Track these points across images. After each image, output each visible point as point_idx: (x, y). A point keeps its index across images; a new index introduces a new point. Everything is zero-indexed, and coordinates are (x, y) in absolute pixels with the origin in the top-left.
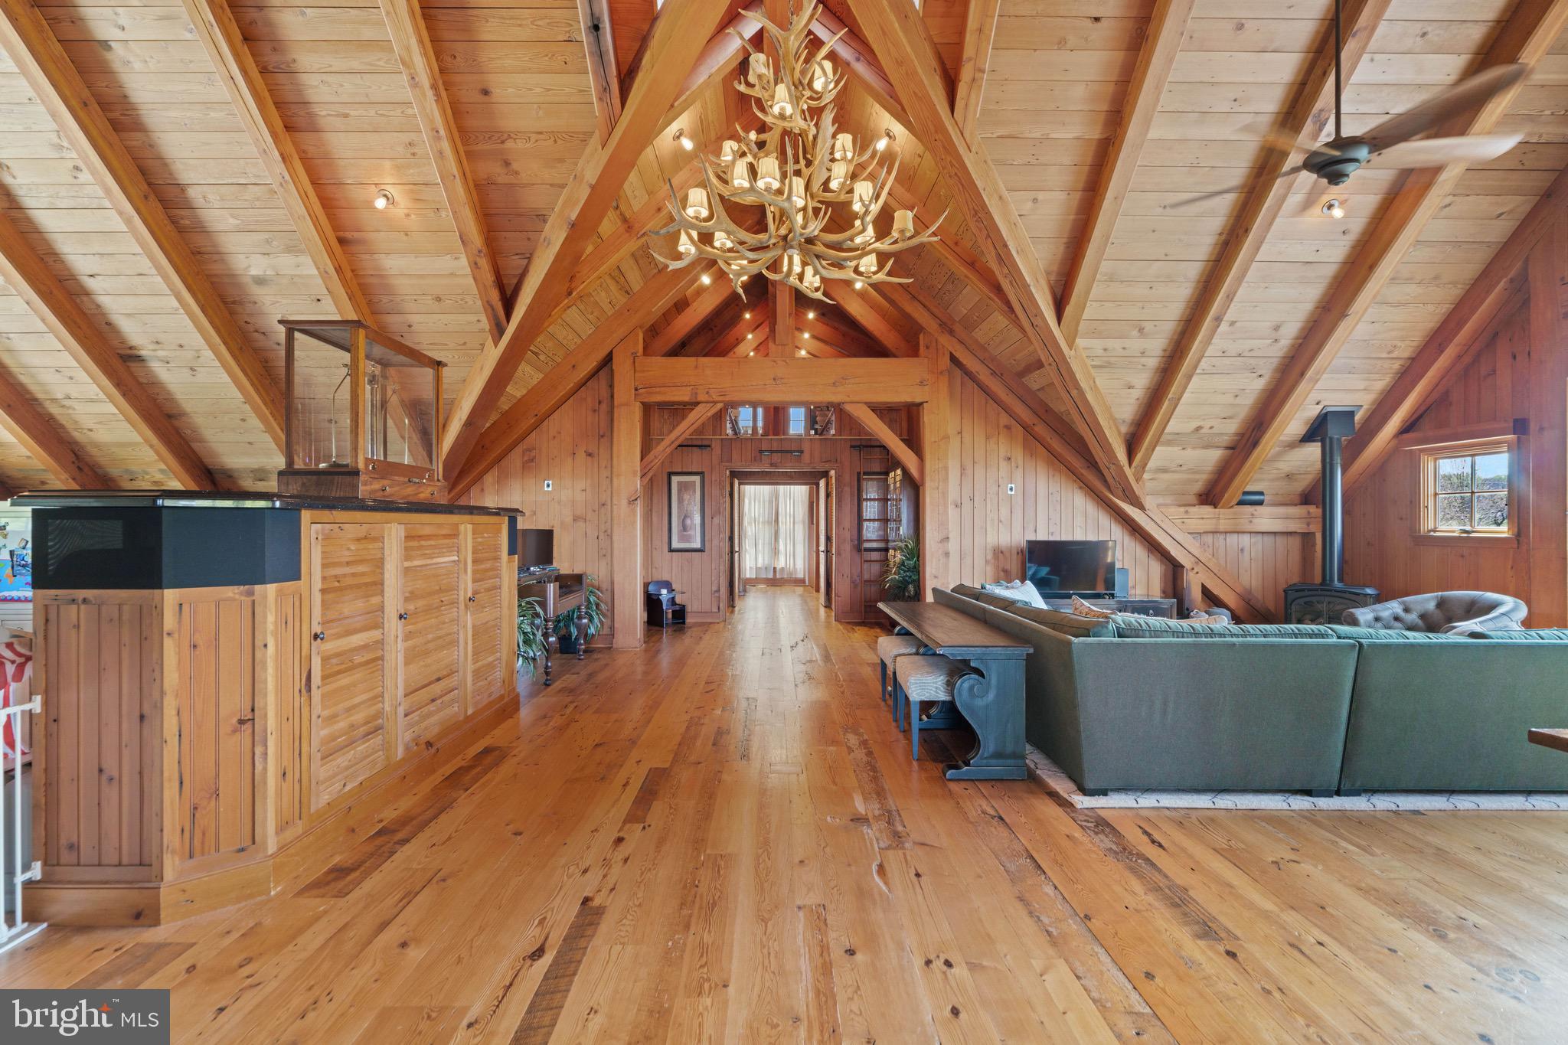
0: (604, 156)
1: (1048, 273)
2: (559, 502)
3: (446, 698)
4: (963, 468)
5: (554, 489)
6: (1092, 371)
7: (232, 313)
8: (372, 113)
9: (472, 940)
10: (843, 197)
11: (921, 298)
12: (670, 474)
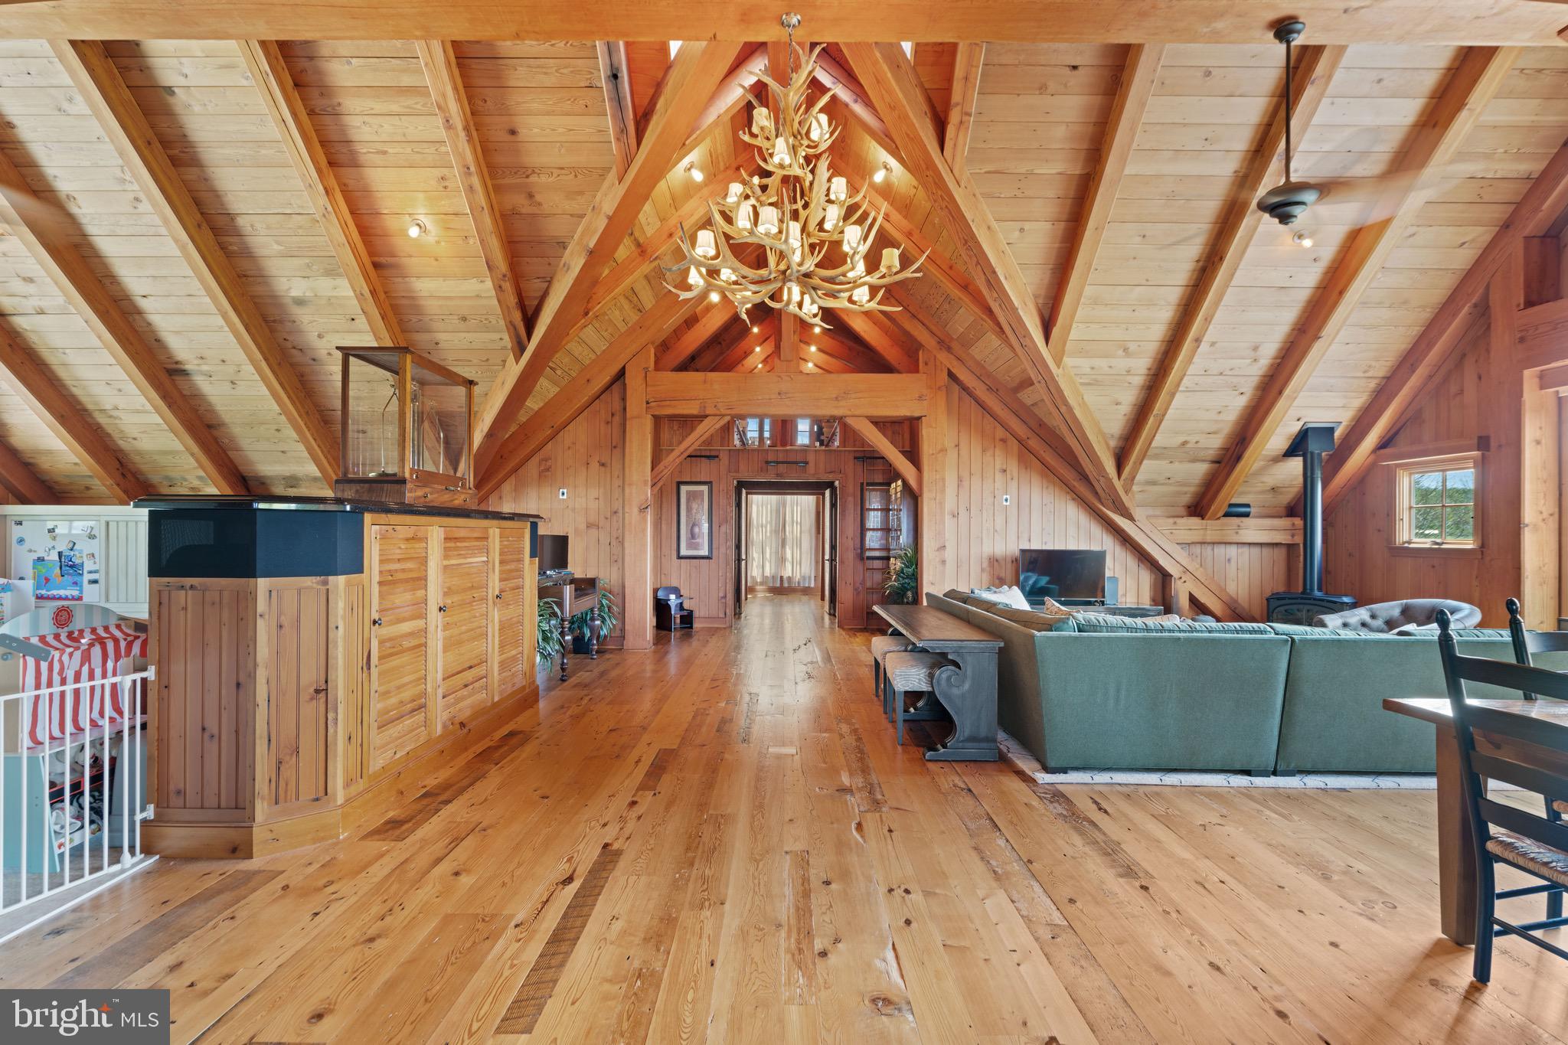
0: (620, 191)
1: (1036, 297)
2: (574, 510)
3: (477, 685)
4: (960, 480)
5: (568, 497)
6: (1081, 388)
7: (272, 331)
8: (409, 150)
9: (513, 871)
10: (836, 237)
11: (920, 317)
12: (679, 484)
